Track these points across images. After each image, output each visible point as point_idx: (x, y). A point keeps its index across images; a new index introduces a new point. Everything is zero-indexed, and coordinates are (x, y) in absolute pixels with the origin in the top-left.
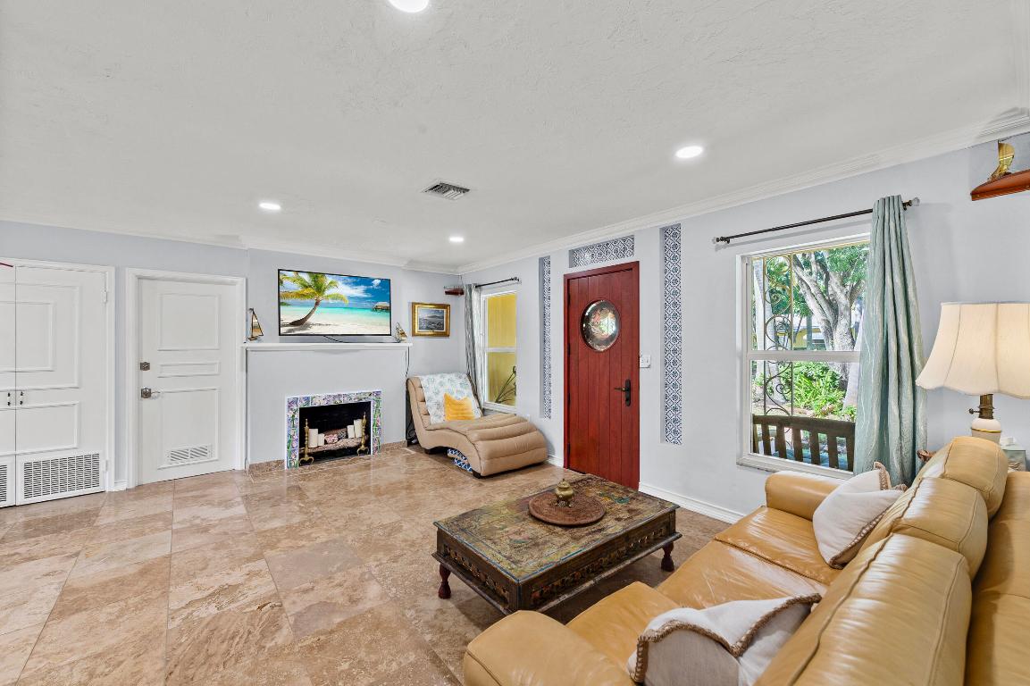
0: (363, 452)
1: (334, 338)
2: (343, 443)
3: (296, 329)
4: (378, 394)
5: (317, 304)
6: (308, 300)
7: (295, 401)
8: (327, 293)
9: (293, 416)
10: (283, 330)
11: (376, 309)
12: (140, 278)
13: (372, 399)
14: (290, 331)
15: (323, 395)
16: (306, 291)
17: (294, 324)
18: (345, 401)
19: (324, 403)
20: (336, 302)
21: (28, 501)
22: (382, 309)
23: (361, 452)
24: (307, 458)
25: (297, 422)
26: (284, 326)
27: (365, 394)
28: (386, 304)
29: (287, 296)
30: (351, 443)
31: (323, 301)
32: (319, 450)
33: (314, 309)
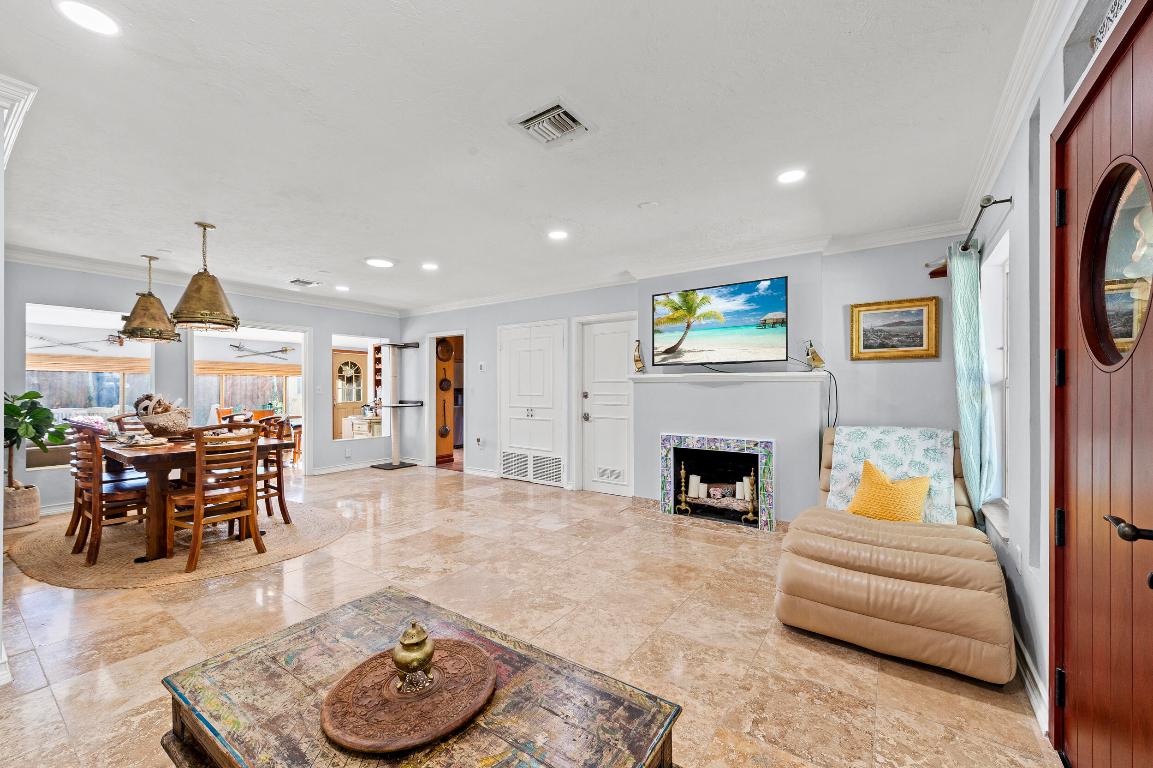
0: (748, 522)
1: (711, 366)
2: (727, 502)
3: (670, 358)
4: (767, 445)
5: (688, 327)
6: (679, 324)
7: (666, 439)
8: (699, 312)
9: (666, 456)
10: (657, 359)
11: (764, 325)
12: (583, 324)
13: (759, 451)
14: (664, 359)
15: (697, 436)
16: (677, 314)
17: (668, 351)
18: (722, 448)
19: (697, 446)
20: (708, 321)
21: (535, 481)
22: (774, 324)
23: (747, 521)
24: (683, 506)
25: (671, 463)
26: (657, 355)
27: (748, 442)
28: (780, 315)
29: (660, 323)
30: (736, 505)
31: (695, 323)
32: (698, 501)
33: (685, 333)
